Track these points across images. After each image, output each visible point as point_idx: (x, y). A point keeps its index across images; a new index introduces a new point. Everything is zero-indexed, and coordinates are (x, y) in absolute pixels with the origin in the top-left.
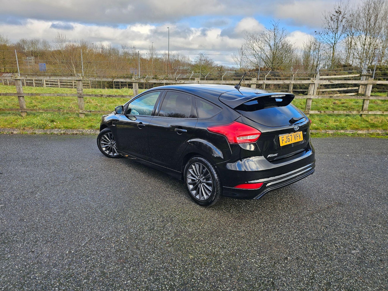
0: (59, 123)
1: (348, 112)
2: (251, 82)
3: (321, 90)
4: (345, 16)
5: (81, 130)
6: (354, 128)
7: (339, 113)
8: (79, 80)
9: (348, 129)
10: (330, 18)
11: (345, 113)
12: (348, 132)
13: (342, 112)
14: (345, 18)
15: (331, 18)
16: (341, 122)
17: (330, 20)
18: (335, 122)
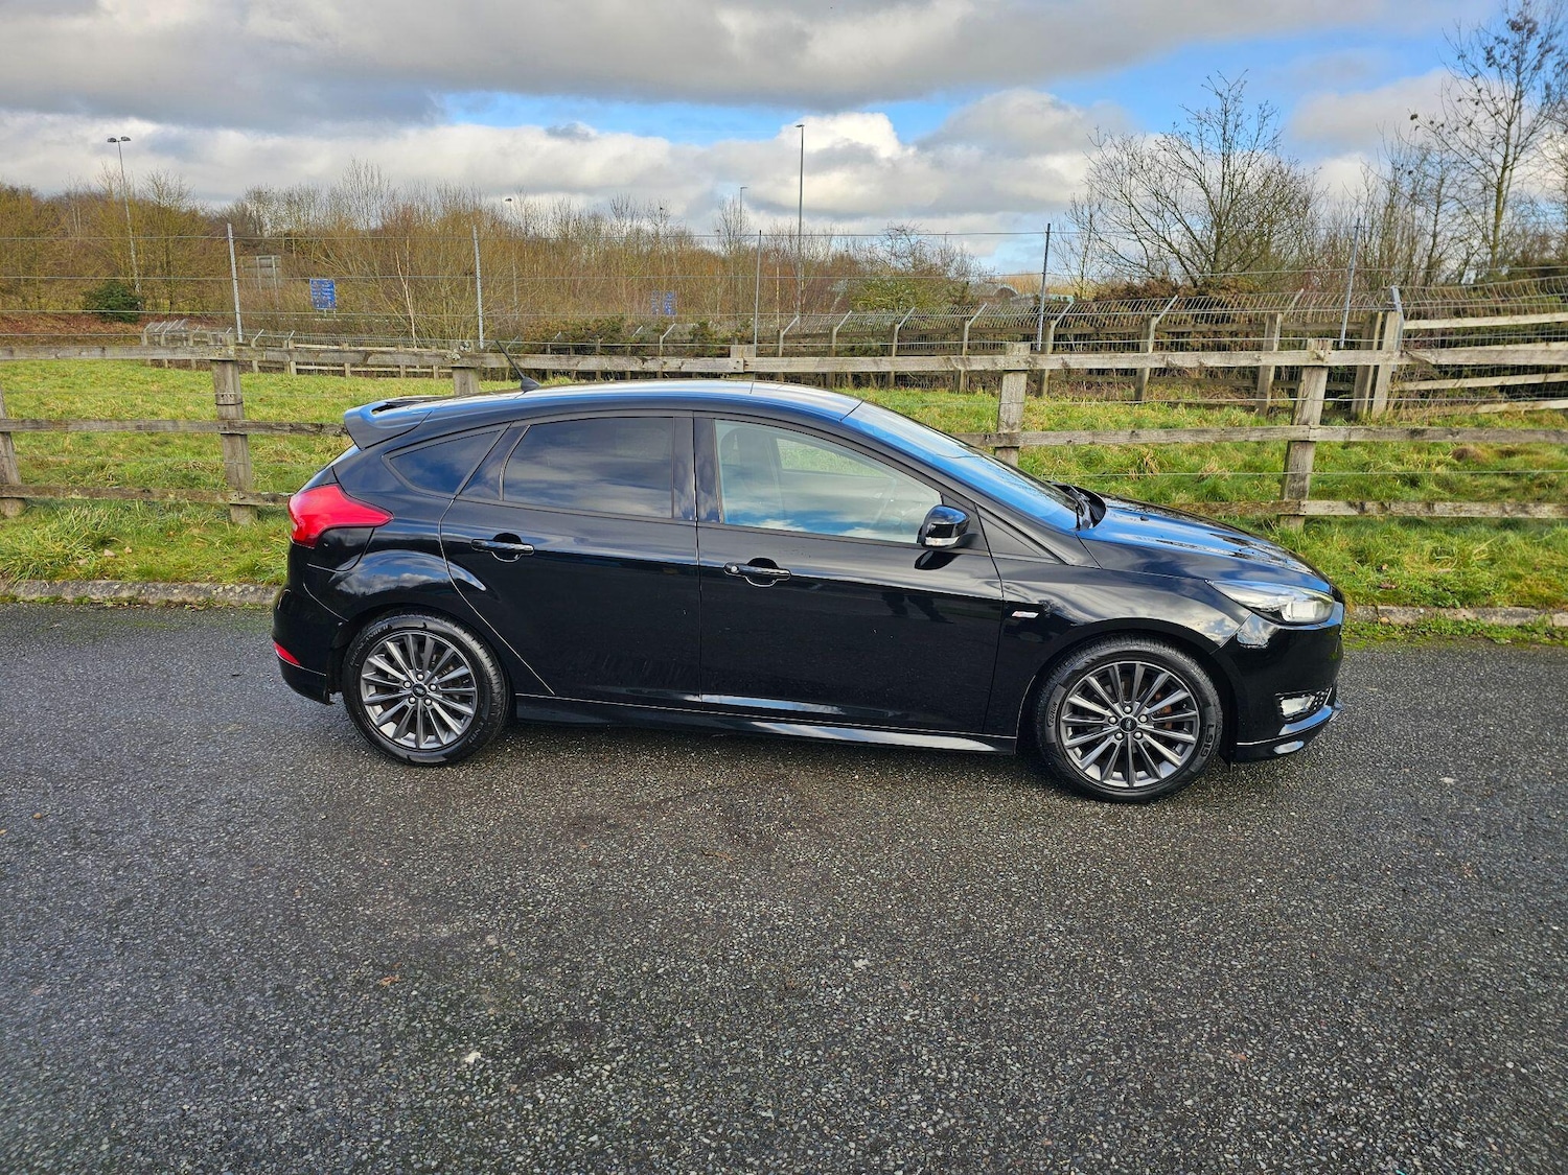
0: (128, 550)
1: (1508, 509)
2: (1002, 362)
3: (1410, 386)
4: (1555, 42)
5: (204, 585)
6: (1531, 596)
7: (1463, 515)
8: (223, 361)
9: (1500, 599)
10: (1485, 55)
11: (1494, 512)
12: (1496, 620)
13: (1475, 510)
14: (1557, 51)
15: (1488, 53)
16: (1464, 562)
17: (1481, 63)
18: (1432, 561)
